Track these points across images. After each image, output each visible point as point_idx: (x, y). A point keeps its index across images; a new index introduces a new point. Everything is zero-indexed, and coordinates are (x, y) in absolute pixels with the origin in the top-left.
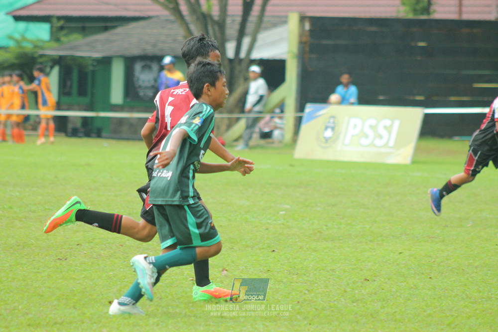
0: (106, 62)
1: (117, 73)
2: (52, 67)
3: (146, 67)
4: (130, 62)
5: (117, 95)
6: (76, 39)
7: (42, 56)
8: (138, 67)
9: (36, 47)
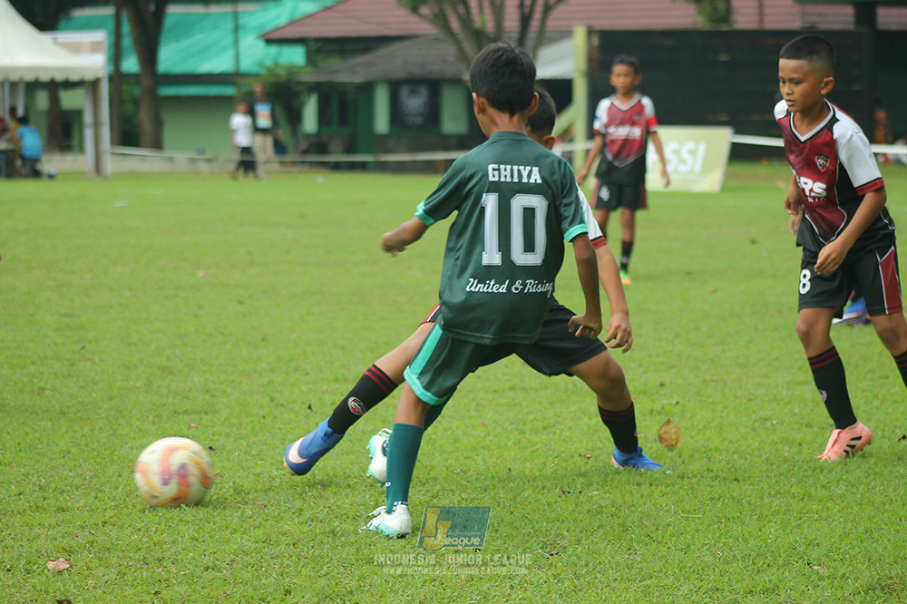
0: (368, 88)
1: (381, 99)
2: (309, 94)
3: (413, 92)
4: (395, 86)
5: (382, 124)
6: (334, 62)
7: (299, 83)
8: (404, 92)
9: (290, 74)
